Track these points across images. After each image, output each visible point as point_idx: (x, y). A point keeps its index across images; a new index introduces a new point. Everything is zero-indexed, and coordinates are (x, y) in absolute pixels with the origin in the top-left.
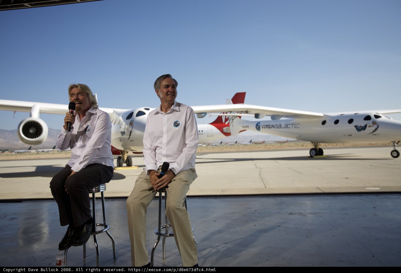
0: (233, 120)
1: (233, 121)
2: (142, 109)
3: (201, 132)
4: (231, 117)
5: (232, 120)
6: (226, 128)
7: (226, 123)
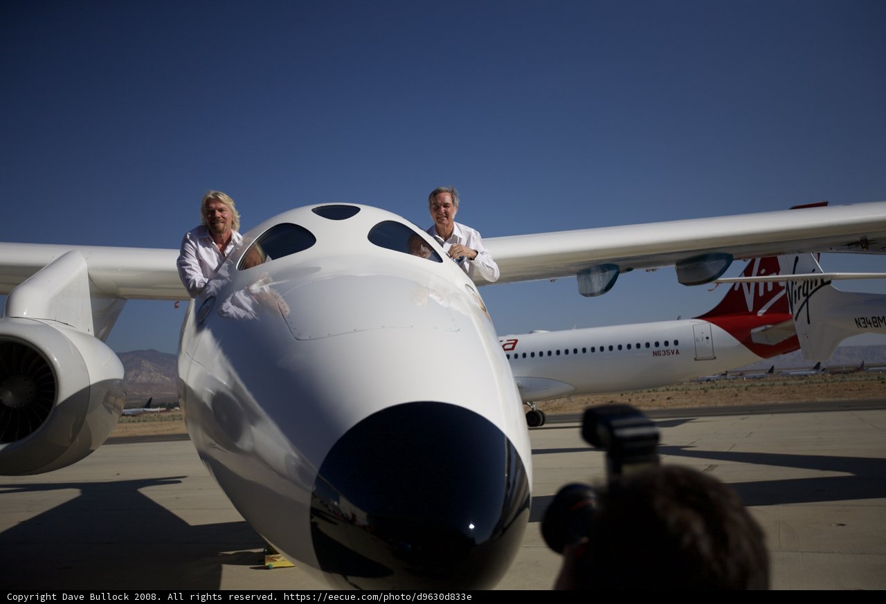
0: (807, 296)
1: (807, 301)
2: (305, 217)
3: (672, 346)
4: (796, 287)
5: (803, 299)
6: (763, 328)
7: (761, 313)
